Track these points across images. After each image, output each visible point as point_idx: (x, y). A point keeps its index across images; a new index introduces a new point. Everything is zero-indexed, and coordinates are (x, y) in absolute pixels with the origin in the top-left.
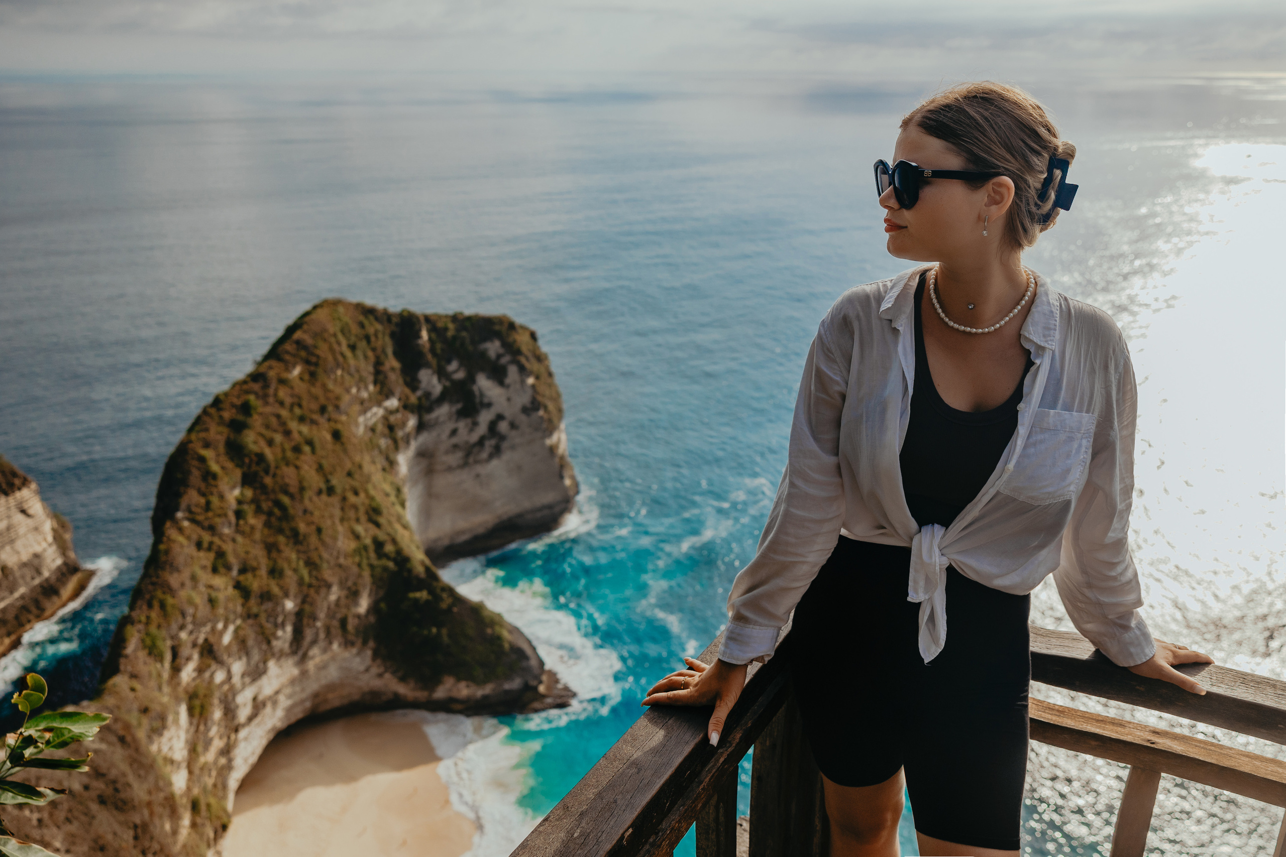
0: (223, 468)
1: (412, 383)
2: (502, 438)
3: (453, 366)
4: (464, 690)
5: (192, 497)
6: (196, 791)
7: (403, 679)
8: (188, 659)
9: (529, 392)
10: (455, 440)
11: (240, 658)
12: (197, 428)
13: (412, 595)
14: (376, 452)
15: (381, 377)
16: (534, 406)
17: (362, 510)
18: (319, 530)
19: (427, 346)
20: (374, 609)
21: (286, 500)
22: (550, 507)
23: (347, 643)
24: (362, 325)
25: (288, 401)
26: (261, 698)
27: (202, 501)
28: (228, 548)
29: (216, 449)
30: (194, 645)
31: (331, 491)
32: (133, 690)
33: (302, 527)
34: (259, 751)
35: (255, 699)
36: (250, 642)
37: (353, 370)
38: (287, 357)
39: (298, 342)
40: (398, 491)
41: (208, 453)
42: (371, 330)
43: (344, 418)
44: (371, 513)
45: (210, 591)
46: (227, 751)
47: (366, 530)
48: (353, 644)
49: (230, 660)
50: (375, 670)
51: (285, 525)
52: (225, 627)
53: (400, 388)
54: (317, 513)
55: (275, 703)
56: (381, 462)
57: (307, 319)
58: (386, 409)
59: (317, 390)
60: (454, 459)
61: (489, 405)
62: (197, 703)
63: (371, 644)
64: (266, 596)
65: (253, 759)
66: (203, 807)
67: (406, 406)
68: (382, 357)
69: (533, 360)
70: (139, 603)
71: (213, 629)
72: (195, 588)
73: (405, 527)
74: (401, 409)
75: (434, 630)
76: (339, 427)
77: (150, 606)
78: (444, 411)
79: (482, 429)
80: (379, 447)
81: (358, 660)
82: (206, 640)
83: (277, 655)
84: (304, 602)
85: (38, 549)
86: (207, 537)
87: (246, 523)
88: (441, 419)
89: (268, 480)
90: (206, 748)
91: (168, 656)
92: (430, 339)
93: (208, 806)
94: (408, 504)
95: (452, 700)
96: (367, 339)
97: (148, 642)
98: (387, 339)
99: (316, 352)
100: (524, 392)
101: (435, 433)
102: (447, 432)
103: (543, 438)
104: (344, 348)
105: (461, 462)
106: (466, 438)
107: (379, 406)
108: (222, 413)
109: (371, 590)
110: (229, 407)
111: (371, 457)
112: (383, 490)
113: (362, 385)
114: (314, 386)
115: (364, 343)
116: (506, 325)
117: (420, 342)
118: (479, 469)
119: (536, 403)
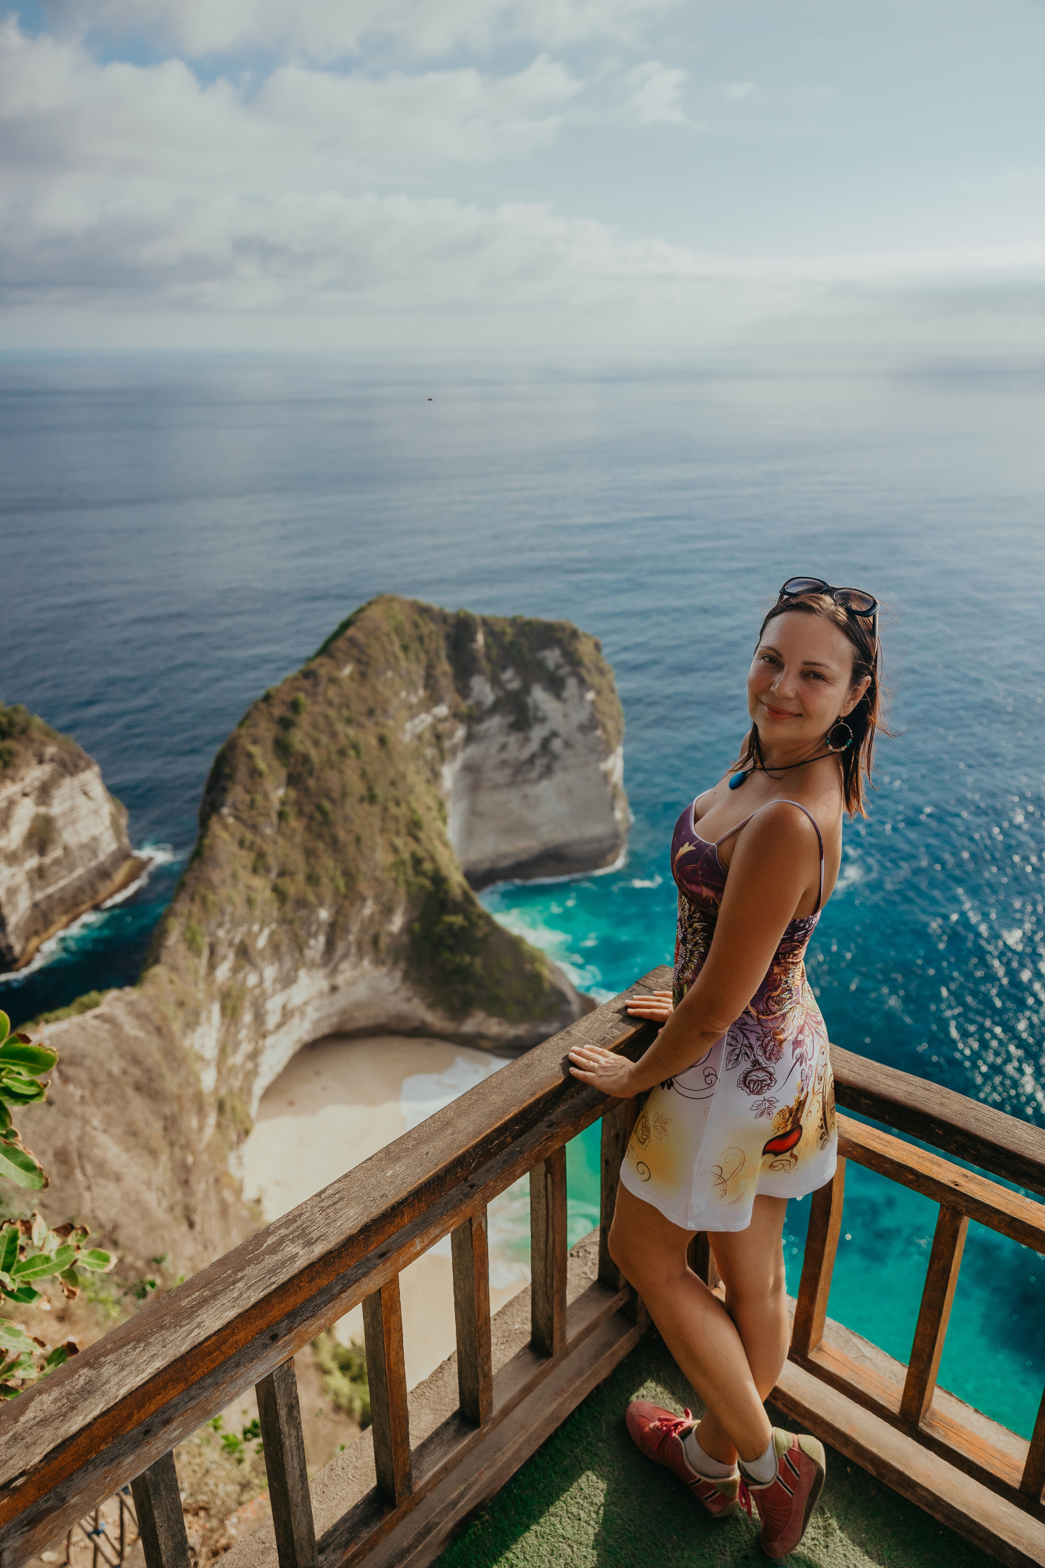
0: (269, 766)
1: (464, 691)
2: (555, 757)
3: (508, 675)
4: (494, 1027)
5: (237, 794)
6: (223, 1092)
7: (431, 1006)
8: (224, 958)
9: (588, 708)
10: (504, 755)
11: (272, 963)
12: (248, 723)
13: (447, 918)
14: (421, 762)
15: (432, 681)
16: (591, 725)
17: (403, 822)
18: (358, 840)
19: (483, 650)
20: (407, 928)
21: (327, 805)
22: (599, 840)
23: (378, 962)
24: (416, 625)
25: (337, 700)
26: (290, 1006)
27: (247, 798)
28: (269, 849)
29: (264, 746)
30: (231, 944)
31: (372, 798)
32: (171, 982)
33: (342, 835)
34: (285, 1061)
35: (284, 1007)
36: (284, 948)
37: (404, 671)
38: (339, 655)
39: (350, 640)
40: (441, 805)
41: (255, 750)
42: (425, 630)
43: (391, 723)
44: (411, 826)
45: (249, 891)
46: (254, 1056)
47: (406, 844)
48: (383, 963)
49: (264, 964)
50: (403, 993)
51: (325, 830)
52: (261, 930)
53: (451, 696)
54: (357, 821)
55: (303, 1014)
56: (426, 773)
58: (435, 717)
59: (365, 692)
60: (502, 776)
61: (543, 720)
62: (229, 1003)
63: (402, 965)
64: (301, 903)
65: (279, 1068)
66: (228, 1109)
67: (456, 715)
68: (435, 660)
69: (594, 672)
70: (182, 896)
71: (250, 931)
72: (234, 886)
73: (445, 844)
74: (451, 718)
75: (467, 959)
76: (386, 732)
77: (192, 899)
78: (495, 722)
79: (534, 746)
80: (423, 756)
81: (387, 980)
82: (242, 942)
83: (309, 965)
84: (338, 913)
85: (96, 832)
86: (249, 836)
87: (288, 825)
88: (492, 731)
89: (312, 783)
90: (235, 1050)
91: (206, 953)
92: (486, 644)
93: (233, 1109)
94: (450, 820)
95: (481, 1036)
96: (421, 639)
97: (189, 936)
98: (441, 640)
99: (368, 651)
100: (583, 708)
101: (483, 747)
102: (497, 747)
103: (597, 762)
104: (397, 648)
105: (508, 780)
106: (516, 755)
107: (428, 713)
108: (272, 709)
109: (406, 908)
110: (279, 703)
111: (416, 767)
112: (425, 803)
113: (412, 689)
114: (364, 687)
115: (417, 644)
116: (568, 633)
117: (475, 646)
118: (527, 789)
119: (594, 721)
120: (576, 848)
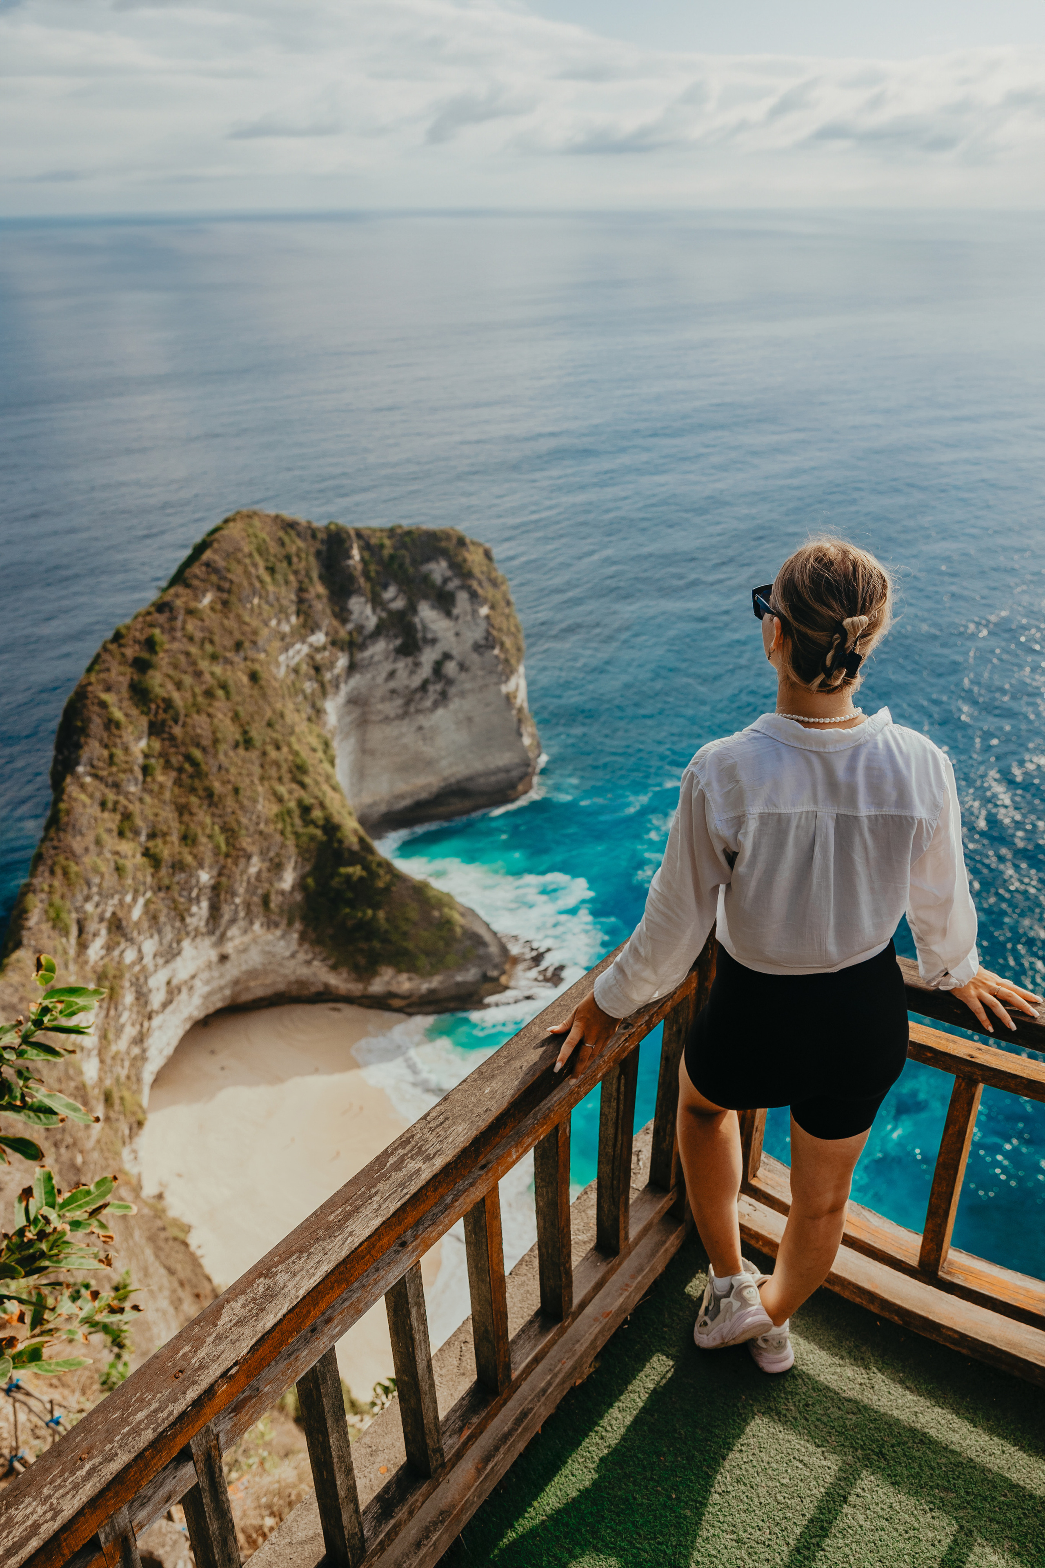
0: (127, 715)
1: (342, 615)
3: (390, 593)
4: (405, 984)
5: (93, 749)
6: (108, 1082)
7: (334, 968)
8: (96, 934)
9: (483, 625)
10: (392, 684)
11: (152, 936)
12: (97, 667)
13: (343, 870)
14: (300, 698)
15: (304, 607)
16: (488, 642)
17: (285, 767)
18: (236, 791)
19: (359, 567)
20: (301, 885)
21: (197, 754)
22: (507, 770)
23: (270, 924)
24: (283, 544)
25: (198, 635)
26: (175, 982)
27: (106, 753)
28: (135, 808)
29: (118, 692)
30: (102, 919)
33: (217, 786)
34: (175, 1042)
35: (169, 983)
36: (162, 919)
37: (271, 597)
38: (196, 582)
39: (207, 565)
40: (327, 745)
41: (109, 698)
42: (293, 549)
43: (262, 656)
44: (294, 769)
45: (117, 857)
46: (140, 1039)
47: (290, 792)
48: (277, 925)
49: (142, 938)
50: (301, 956)
51: (197, 783)
52: (135, 900)
53: (327, 621)
54: (233, 770)
55: (191, 989)
56: (307, 710)
57: (217, 535)
58: (311, 645)
59: (231, 623)
60: (391, 708)
61: (434, 641)
63: (298, 925)
64: (178, 866)
65: (169, 1051)
66: (117, 1101)
67: (335, 642)
68: (307, 582)
69: (486, 583)
70: (41, 868)
71: (121, 902)
72: (99, 854)
73: (335, 788)
74: (329, 647)
75: (370, 912)
76: (257, 667)
77: (52, 872)
78: (380, 648)
79: (426, 671)
80: (303, 691)
81: (282, 943)
82: (114, 914)
83: (193, 934)
84: (220, 874)
86: (111, 796)
87: (154, 780)
88: (376, 658)
89: (177, 731)
90: (118, 1036)
91: (74, 931)
92: (362, 559)
93: (122, 1099)
94: (337, 761)
95: (392, 995)
96: (288, 559)
97: (52, 914)
98: (312, 559)
99: (230, 576)
100: (477, 625)
101: (369, 676)
102: (384, 675)
103: (498, 683)
104: (262, 571)
105: (400, 711)
106: (406, 682)
107: (304, 642)
108: (123, 650)
109: (296, 862)
110: (131, 642)
111: (295, 704)
112: (308, 744)
113: (282, 616)
114: (227, 618)
115: (285, 564)
116: (454, 541)
117: (351, 562)
118: (422, 720)
119: (490, 638)
120: (482, 780)
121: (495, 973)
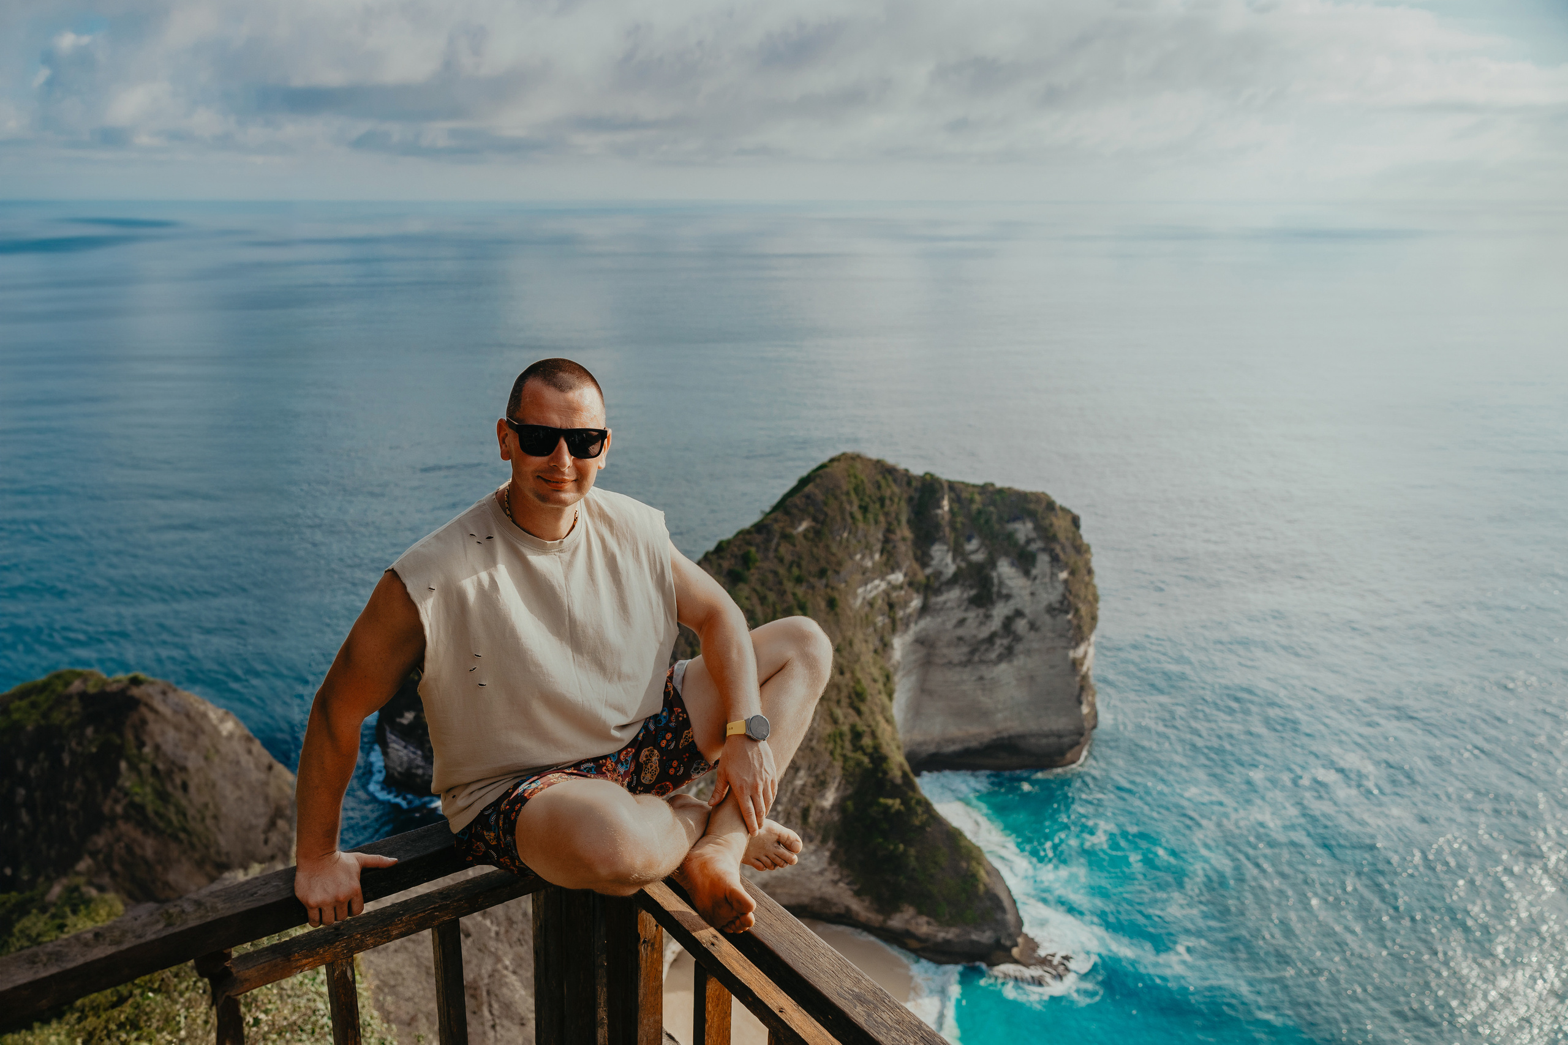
1: (923, 559)
3: (973, 545)
4: (923, 927)
7: (857, 894)
9: (1061, 589)
10: (960, 632)
13: (882, 800)
14: (871, 630)
15: (889, 546)
16: (1065, 605)
17: (845, 693)
19: (947, 517)
20: (840, 806)
22: (1060, 736)
24: (878, 486)
25: (788, 558)
37: (860, 534)
38: (795, 511)
39: (808, 497)
40: (888, 678)
42: (888, 493)
43: (843, 586)
44: (853, 696)
47: (846, 716)
48: (812, 839)
50: (829, 875)
53: (908, 561)
56: (875, 642)
57: (822, 472)
58: (889, 583)
59: (818, 551)
60: (957, 654)
61: (1008, 597)
63: (830, 844)
67: (912, 584)
68: (895, 523)
69: (1070, 550)
73: (889, 721)
74: (906, 587)
75: (901, 847)
76: (836, 595)
78: (954, 595)
79: (996, 624)
80: (875, 624)
81: (813, 858)
88: (949, 605)
92: (951, 510)
94: (896, 695)
95: (908, 934)
96: (882, 500)
98: (903, 504)
99: (825, 509)
100: (1054, 588)
101: (939, 620)
102: (954, 621)
103: (1067, 648)
104: (855, 509)
105: (964, 659)
106: (974, 632)
107: (883, 579)
108: (721, 561)
109: (840, 783)
110: (729, 556)
111: (864, 634)
112: (871, 674)
113: (867, 552)
114: (817, 546)
115: (878, 506)
116: (1044, 505)
117: (939, 512)
118: (984, 671)
119: (1066, 603)
120: (1033, 741)
121: (1008, 943)
